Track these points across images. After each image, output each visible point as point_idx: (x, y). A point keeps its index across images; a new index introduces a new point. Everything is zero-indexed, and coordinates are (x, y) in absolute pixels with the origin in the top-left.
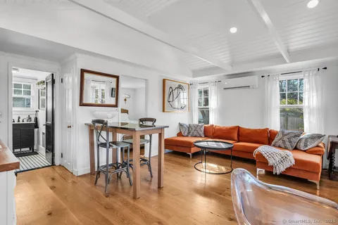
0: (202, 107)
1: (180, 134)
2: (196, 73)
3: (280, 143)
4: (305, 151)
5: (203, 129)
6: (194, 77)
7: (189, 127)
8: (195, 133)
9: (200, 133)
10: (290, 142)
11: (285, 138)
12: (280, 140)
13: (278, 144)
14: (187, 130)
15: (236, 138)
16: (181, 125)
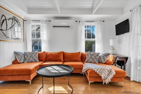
0: (35, 39)
1: (15, 62)
2: (31, 10)
3: (91, 60)
4: (105, 63)
5: (37, 55)
6: (29, 13)
7: (25, 54)
8: (31, 59)
9: (35, 58)
10: (96, 59)
11: (93, 57)
12: (90, 58)
13: (89, 61)
14: (23, 58)
15: (63, 60)
16: (16, 53)
